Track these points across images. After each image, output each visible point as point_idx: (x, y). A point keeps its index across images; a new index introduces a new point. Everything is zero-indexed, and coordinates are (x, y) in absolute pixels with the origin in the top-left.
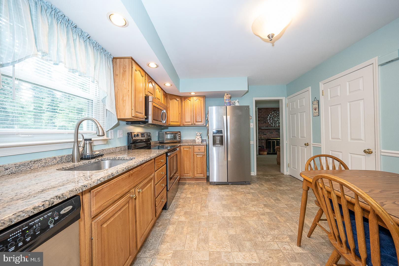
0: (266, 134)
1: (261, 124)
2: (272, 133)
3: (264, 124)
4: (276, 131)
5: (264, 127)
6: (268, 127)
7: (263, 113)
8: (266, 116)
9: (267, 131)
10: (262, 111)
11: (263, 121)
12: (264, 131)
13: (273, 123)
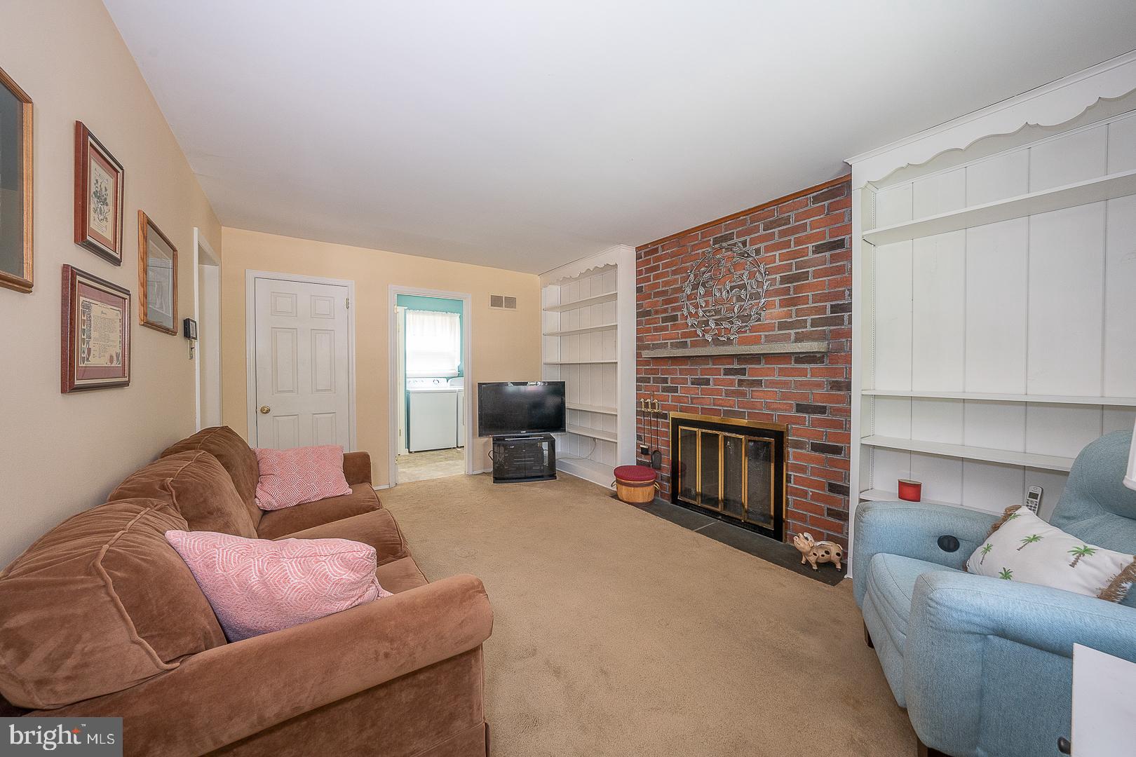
0: (675, 389)
1: (656, 329)
2: (707, 382)
3: (665, 328)
4: (728, 372)
5: (664, 346)
6: (684, 345)
7: (666, 265)
8: (675, 281)
9: (681, 371)
10: (660, 259)
11: (665, 311)
12: (664, 372)
13: (707, 323)
